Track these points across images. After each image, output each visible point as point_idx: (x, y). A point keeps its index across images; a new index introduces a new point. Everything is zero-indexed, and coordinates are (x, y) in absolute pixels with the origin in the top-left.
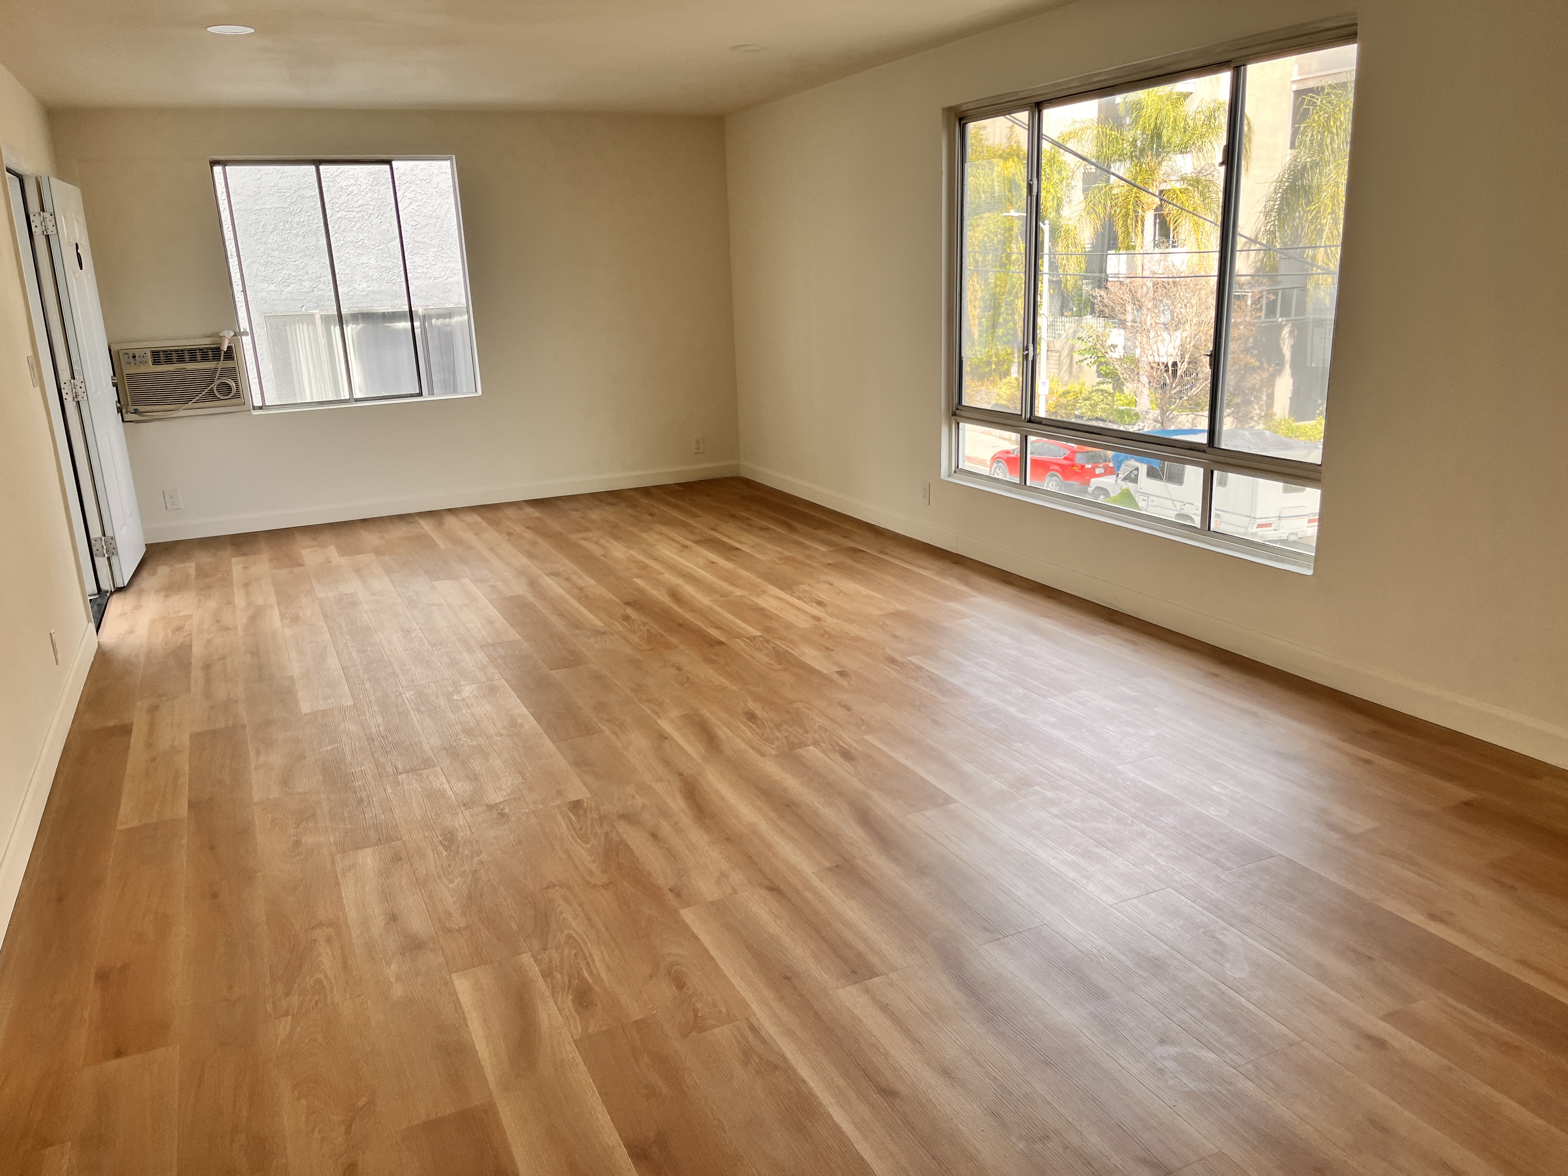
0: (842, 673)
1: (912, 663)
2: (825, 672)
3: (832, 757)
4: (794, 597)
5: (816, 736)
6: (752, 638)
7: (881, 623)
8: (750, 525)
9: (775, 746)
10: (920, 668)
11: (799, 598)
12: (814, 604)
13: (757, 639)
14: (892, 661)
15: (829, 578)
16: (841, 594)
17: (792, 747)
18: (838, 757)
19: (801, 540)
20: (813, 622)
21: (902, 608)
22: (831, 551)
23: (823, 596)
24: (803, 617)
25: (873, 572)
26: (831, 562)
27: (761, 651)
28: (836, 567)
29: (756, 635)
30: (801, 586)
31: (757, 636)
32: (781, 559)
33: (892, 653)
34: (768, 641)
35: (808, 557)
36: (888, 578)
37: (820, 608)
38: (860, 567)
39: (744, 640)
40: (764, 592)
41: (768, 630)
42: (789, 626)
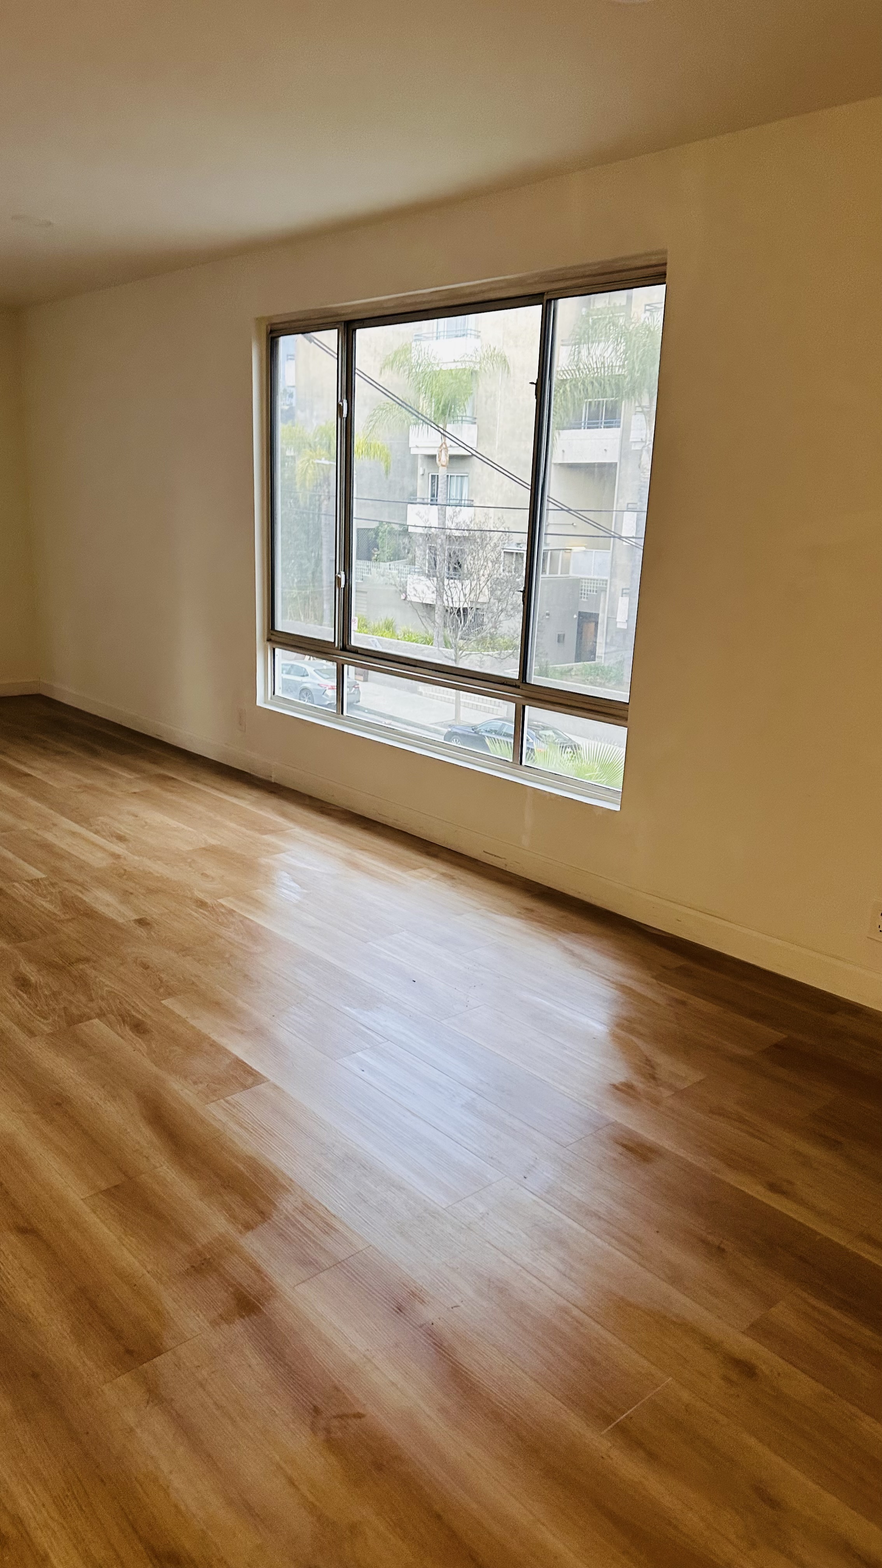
0: (141, 922)
1: (223, 906)
2: (121, 920)
3: (120, 1032)
4: (90, 830)
5: (103, 1004)
6: (36, 882)
7: (189, 860)
8: (44, 748)
9: (50, 1021)
10: (231, 912)
11: (96, 832)
12: (114, 839)
13: (40, 882)
14: (202, 904)
15: (133, 809)
16: (146, 827)
17: (73, 1020)
18: (127, 1031)
19: (104, 765)
20: (110, 861)
21: (213, 842)
22: (138, 778)
23: (123, 829)
24: (100, 855)
25: (184, 801)
26: (137, 790)
27: (45, 897)
28: (143, 796)
29: (39, 877)
30: (100, 818)
31: (41, 879)
32: (79, 787)
33: (201, 896)
34: (53, 885)
35: (112, 785)
36: (200, 808)
37: (120, 844)
38: (169, 796)
39: (24, 884)
40: (54, 825)
41: (56, 871)
42: (81, 866)
